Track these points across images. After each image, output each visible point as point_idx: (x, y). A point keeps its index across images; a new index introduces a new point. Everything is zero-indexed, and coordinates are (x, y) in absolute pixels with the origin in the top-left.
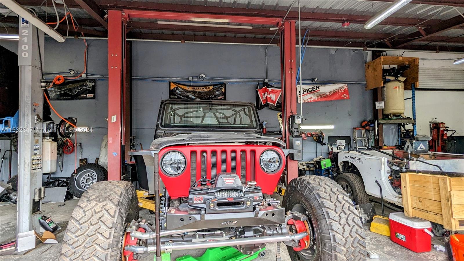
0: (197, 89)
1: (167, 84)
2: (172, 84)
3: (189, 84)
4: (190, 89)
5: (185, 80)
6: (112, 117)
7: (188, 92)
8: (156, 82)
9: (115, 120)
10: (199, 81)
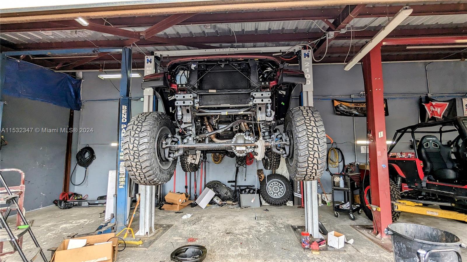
0: (359, 105)
1: (330, 102)
2: (335, 101)
3: (351, 101)
4: (352, 105)
5: (348, 97)
6: (379, 133)
7: (351, 108)
8: (321, 100)
9: (382, 136)
10: (361, 98)
